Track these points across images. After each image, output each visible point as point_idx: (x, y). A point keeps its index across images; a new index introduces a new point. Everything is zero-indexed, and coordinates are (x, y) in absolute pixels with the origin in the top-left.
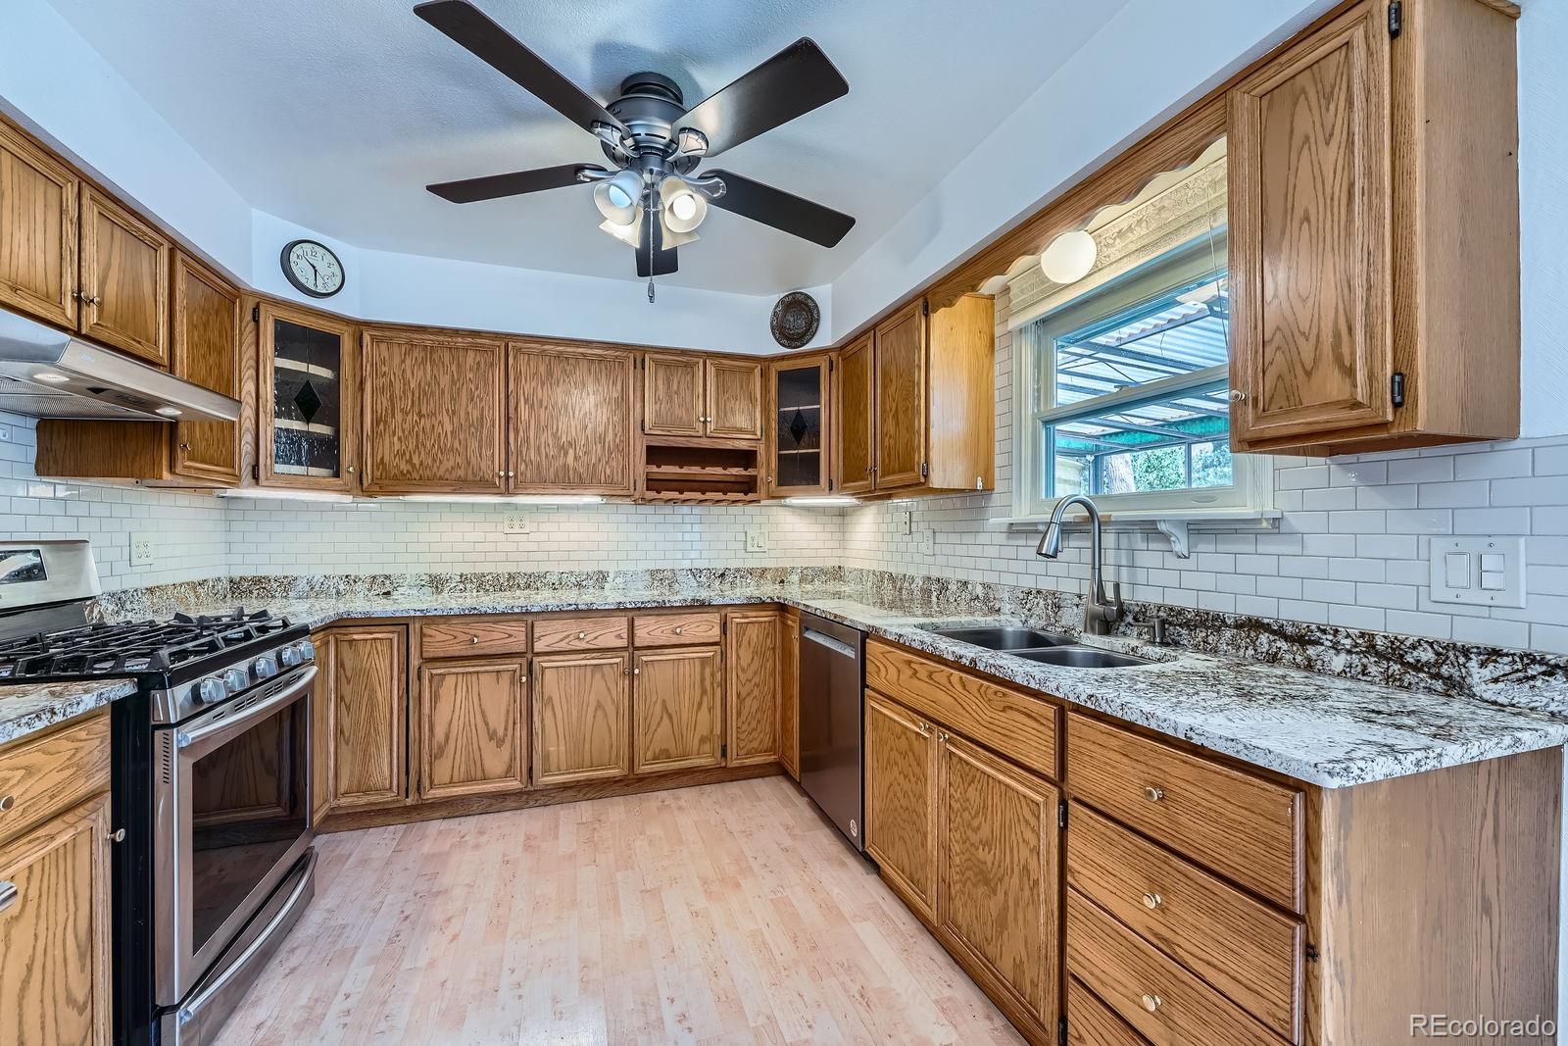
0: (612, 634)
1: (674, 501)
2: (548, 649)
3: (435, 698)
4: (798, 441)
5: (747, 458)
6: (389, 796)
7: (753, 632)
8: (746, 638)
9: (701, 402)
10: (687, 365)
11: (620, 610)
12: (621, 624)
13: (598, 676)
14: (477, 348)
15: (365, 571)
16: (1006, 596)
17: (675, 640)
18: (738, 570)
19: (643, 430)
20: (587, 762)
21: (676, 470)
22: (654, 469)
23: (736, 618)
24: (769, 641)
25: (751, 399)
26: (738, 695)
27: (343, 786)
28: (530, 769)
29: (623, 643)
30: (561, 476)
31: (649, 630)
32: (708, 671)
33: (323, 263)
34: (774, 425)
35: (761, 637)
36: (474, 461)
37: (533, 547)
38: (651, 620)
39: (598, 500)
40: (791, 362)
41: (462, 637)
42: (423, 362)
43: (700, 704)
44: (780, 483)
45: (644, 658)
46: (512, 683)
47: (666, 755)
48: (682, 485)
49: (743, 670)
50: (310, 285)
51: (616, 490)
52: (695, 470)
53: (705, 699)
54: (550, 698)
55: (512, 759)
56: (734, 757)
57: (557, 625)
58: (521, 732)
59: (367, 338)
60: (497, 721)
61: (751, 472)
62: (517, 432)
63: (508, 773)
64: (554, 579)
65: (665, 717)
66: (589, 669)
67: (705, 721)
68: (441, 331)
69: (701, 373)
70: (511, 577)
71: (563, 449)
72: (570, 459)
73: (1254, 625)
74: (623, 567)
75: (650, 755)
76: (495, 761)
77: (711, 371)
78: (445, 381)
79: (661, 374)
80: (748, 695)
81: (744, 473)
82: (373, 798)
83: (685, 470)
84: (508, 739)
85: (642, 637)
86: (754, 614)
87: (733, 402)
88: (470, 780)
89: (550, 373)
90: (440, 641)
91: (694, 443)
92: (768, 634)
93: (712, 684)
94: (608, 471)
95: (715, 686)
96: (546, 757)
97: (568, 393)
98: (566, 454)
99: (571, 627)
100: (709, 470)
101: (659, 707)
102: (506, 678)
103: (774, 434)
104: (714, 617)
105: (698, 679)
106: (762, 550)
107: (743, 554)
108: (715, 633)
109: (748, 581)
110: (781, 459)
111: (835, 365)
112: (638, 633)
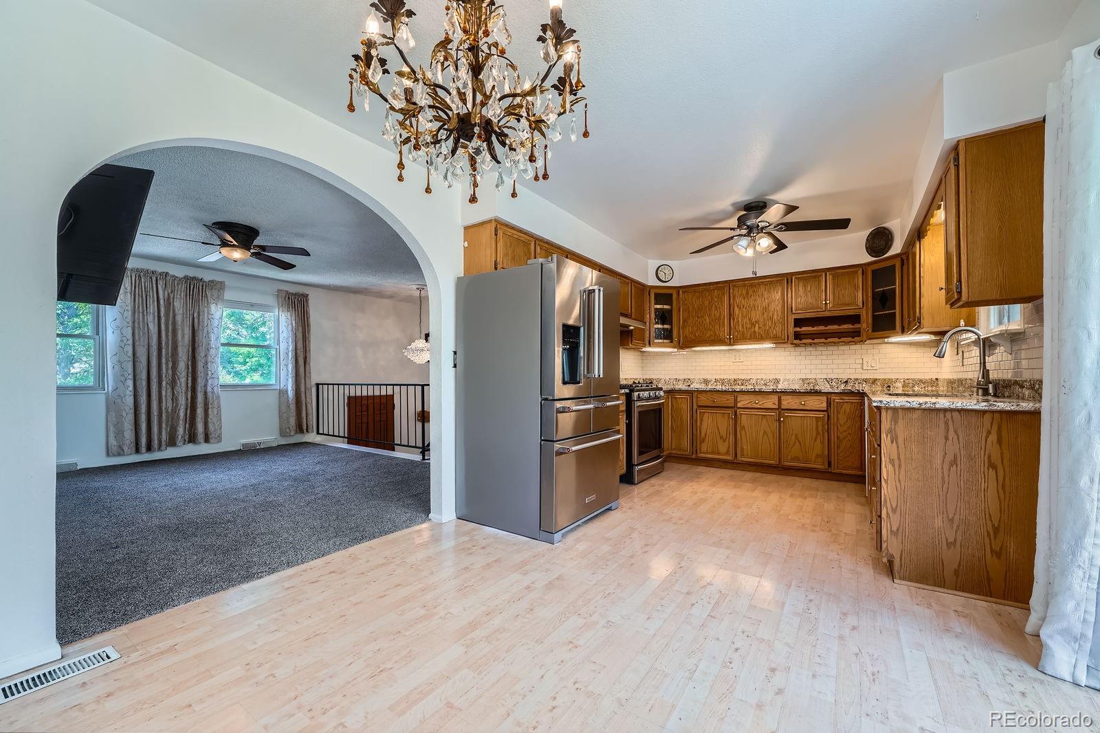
0: (771, 402)
1: (811, 344)
2: (743, 406)
3: (702, 420)
4: (884, 308)
5: (855, 319)
6: (687, 453)
7: (847, 407)
8: (842, 410)
9: (824, 294)
10: (815, 277)
11: (774, 392)
12: (775, 398)
13: (764, 420)
14: (717, 288)
15: (682, 377)
17: (801, 407)
18: (856, 379)
19: (792, 311)
20: (760, 455)
21: (811, 328)
22: (798, 329)
23: (836, 399)
25: (855, 287)
26: (838, 438)
27: (673, 447)
28: (736, 454)
29: (776, 407)
30: (753, 336)
31: (788, 402)
32: (820, 424)
33: (667, 271)
34: (870, 299)
36: (717, 333)
37: (745, 367)
38: (790, 397)
39: (772, 345)
40: (879, 264)
41: (710, 399)
42: (699, 298)
43: (816, 440)
44: (874, 331)
45: (786, 414)
46: (729, 418)
47: (798, 459)
48: (813, 336)
49: (841, 425)
50: (664, 280)
51: (779, 341)
52: (822, 328)
53: (819, 437)
54: (744, 426)
55: (729, 447)
56: (836, 467)
57: (746, 397)
58: (732, 438)
59: (681, 292)
60: (723, 433)
61: (857, 326)
62: (734, 319)
63: (727, 453)
64: (754, 382)
65: (797, 442)
66: (760, 417)
67: (818, 448)
68: (705, 284)
69: (824, 280)
70: (735, 380)
71: (753, 325)
72: (757, 329)
74: (788, 377)
75: (789, 458)
76: (723, 448)
77: (829, 277)
78: (706, 303)
79: (801, 285)
80: (844, 438)
82: (682, 453)
83: (815, 328)
84: (727, 440)
85: (785, 404)
86: (848, 398)
87: (843, 291)
88: (713, 453)
89: (747, 293)
90: (704, 400)
91: (821, 314)
93: (823, 430)
94: (774, 332)
96: (742, 450)
97: (755, 300)
98: (755, 327)
99: (752, 398)
100: (830, 327)
101: (793, 437)
102: (726, 416)
103: (870, 305)
104: (824, 398)
105: (814, 426)
106: (874, 368)
107: (861, 371)
108: (824, 405)
109: (864, 385)
110: (874, 317)
111: (905, 261)
112: (783, 403)
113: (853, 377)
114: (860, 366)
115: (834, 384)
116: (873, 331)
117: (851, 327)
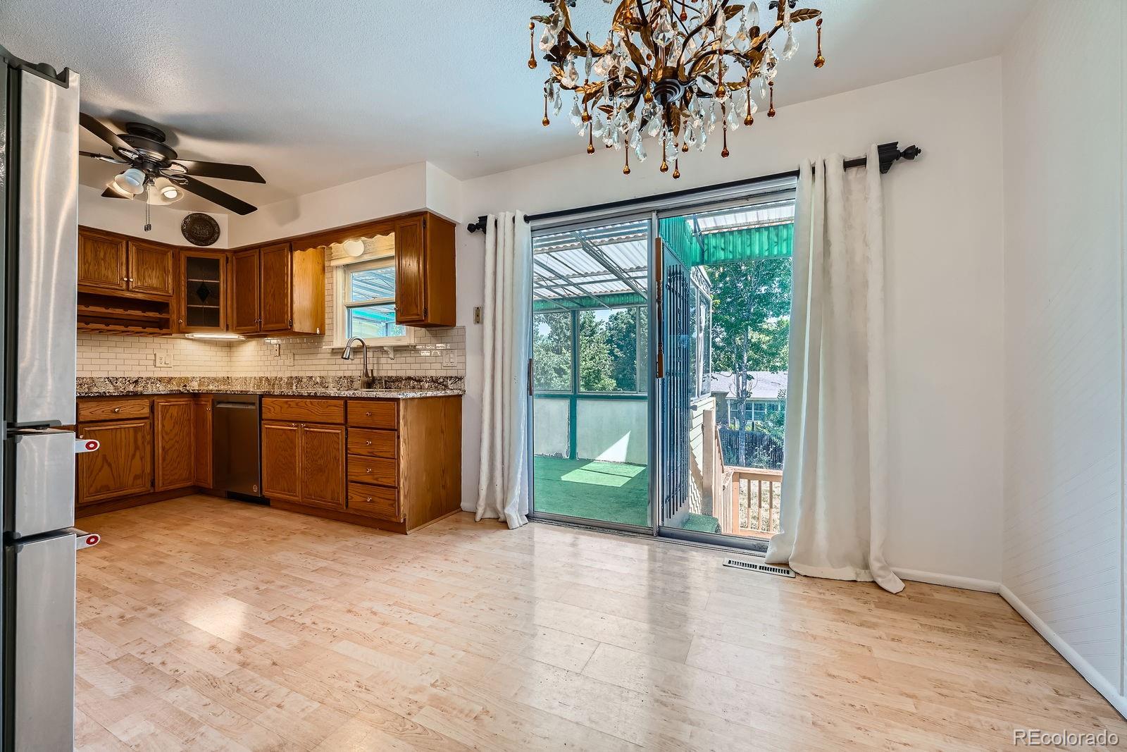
4: (203, 300)
5: (161, 306)
7: (174, 411)
8: (168, 416)
9: (124, 268)
10: (111, 243)
16: (331, 380)
17: (114, 416)
18: (149, 378)
21: (103, 310)
22: (83, 308)
23: (162, 403)
24: (186, 415)
25: (165, 271)
26: (163, 448)
32: (139, 435)
34: (183, 289)
35: (180, 413)
38: (93, 405)
43: (134, 456)
45: (86, 429)
47: (106, 489)
48: (107, 320)
49: (167, 433)
52: (118, 311)
53: (138, 454)
56: (161, 485)
61: (164, 316)
65: (105, 464)
67: (138, 466)
69: (124, 250)
73: (409, 378)
75: (92, 490)
77: (133, 249)
79: (88, 246)
80: (171, 448)
83: (110, 311)
85: (86, 415)
86: (175, 400)
87: (150, 271)
91: (117, 294)
92: (185, 411)
93: (143, 443)
95: (146, 444)
100: (131, 312)
101: (100, 459)
103: (183, 295)
104: (146, 402)
105: (132, 440)
106: (169, 366)
108: (146, 411)
109: (158, 385)
110: (189, 309)
111: (230, 259)
112: (82, 412)
113: (145, 375)
114: (152, 362)
115: (119, 384)
116: (188, 325)
117: (159, 316)
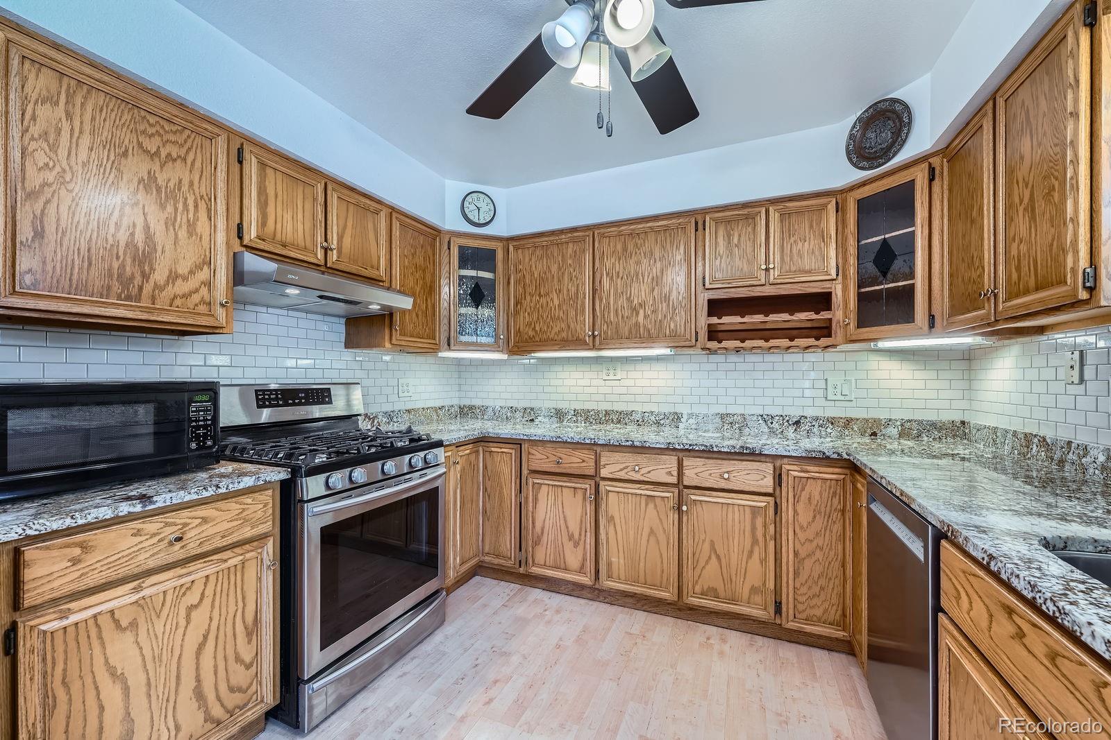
0: (663, 470)
1: (737, 350)
2: (611, 476)
3: (536, 500)
4: (884, 274)
5: (822, 301)
6: (510, 563)
7: (814, 489)
8: (805, 495)
9: (763, 250)
10: (747, 217)
11: (669, 450)
12: (671, 462)
13: (651, 506)
14: (574, 241)
15: (521, 405)
17: (723, 485)
18: (817, 419)
19: (704, 285)
20: (642, 579)
21: (738, 319)
22: (715, 320)
23: (793, 471)
24: (836, 501)
25: (823, 237)
26: (796, 554)
27: (487, 550)
28: (597, 572)
29: (674, 480)
30: (634, 332)
31: (696, 471)
32: (759, 521)
33: (484, 205)
34: (852, 261)
35: (825, 495)
36: (572, 325)
37: (624, 390)
38: (699, 462)
39: (667, 351)
40: (871, 186)
41: (553, 458)
42: (542, 258)
43: (751, 552)
44: (860, 324)
45: (693, 497)
46: (584, 498)
47: (712, 593)
48: (742, 334)
49: (802, 527)
50: (476, 220)
51: (681, 343)
52: (758, 318)
53: (756, 550)
54: (612, 517)
55: (584, 559)
56: (791, 617)
57: (617, 456)
58: (590, 539)
59: (511, 248)
60: (574, 527)
61: (825, 315)
62: (601, 300)
63: (581, 570)
64: (638, 417)
65: (713, 557)
66: (643, 499)
67: (756, 572)
68: (553, 233)
69: (763, 222)
70: (607, 413)
71: (635, 310)
72: (641, 318)
74: (696, 410)
75: (698, 589)
76: (573, 559)
77: (774, 216)
78: (554, 268)
79: (721, 232)
80: (809, 556)
81: (814, 316)
82: (502, 562)
83: (746, 319)
84: (582, 542)
85: (690, 477)
86: (816, 469)
87: (800, 244)
88: (557, 568)
89: (625, 249)
90: (540, 460)
91: (757, 292)
92: (835, 493)
93: (765, 536)
94: (672, 326)
95: (768, 538)
96: (609, 564)
97: (638, 263)
98: (637, 314)
99: (629, 459)
100: (773, 317)
101: (707, 546)
102: (580, 494)
103: (852, 271)
104: (768, 468)
105: (748, 528)
106: (847, 398)
107: (823, 402)
108: (768, 484)
110: (862, 298)
111: (937, 172)
112: (687, 472)
113: (810, 412)
114: (821, 393)
115: (776, 425)
116: (859, 327)
